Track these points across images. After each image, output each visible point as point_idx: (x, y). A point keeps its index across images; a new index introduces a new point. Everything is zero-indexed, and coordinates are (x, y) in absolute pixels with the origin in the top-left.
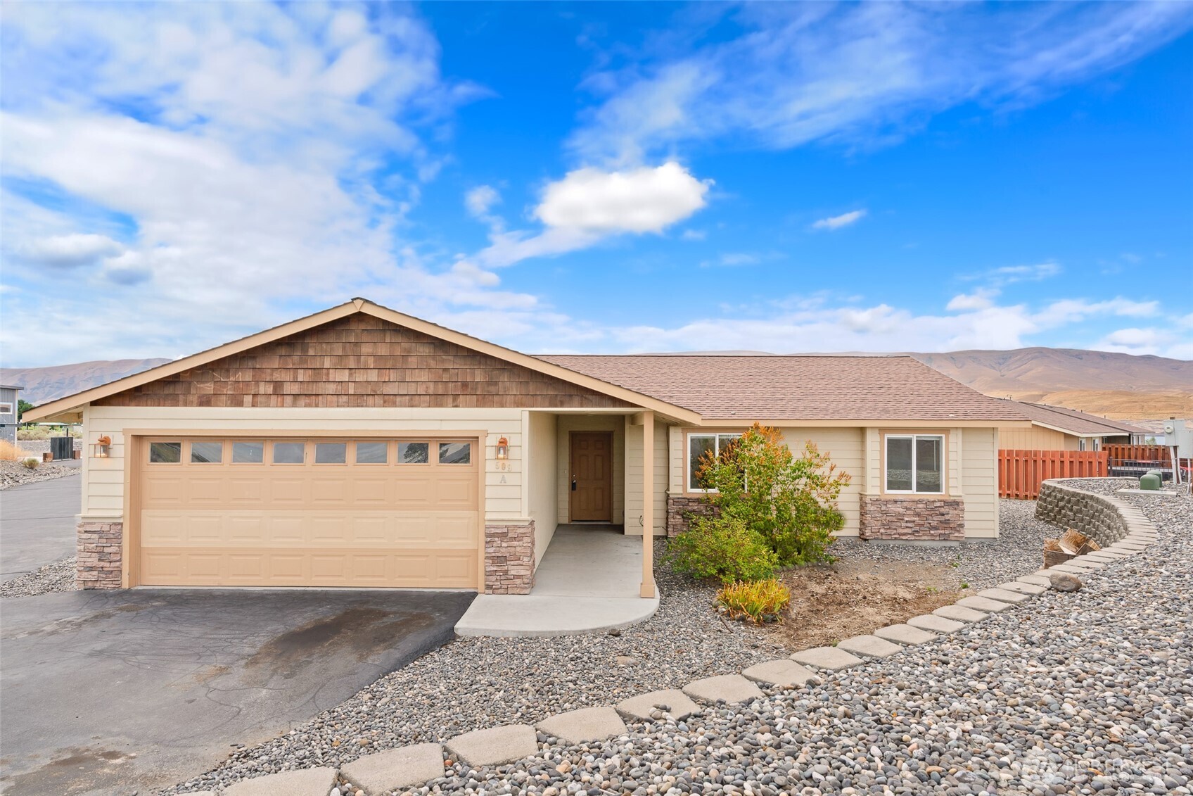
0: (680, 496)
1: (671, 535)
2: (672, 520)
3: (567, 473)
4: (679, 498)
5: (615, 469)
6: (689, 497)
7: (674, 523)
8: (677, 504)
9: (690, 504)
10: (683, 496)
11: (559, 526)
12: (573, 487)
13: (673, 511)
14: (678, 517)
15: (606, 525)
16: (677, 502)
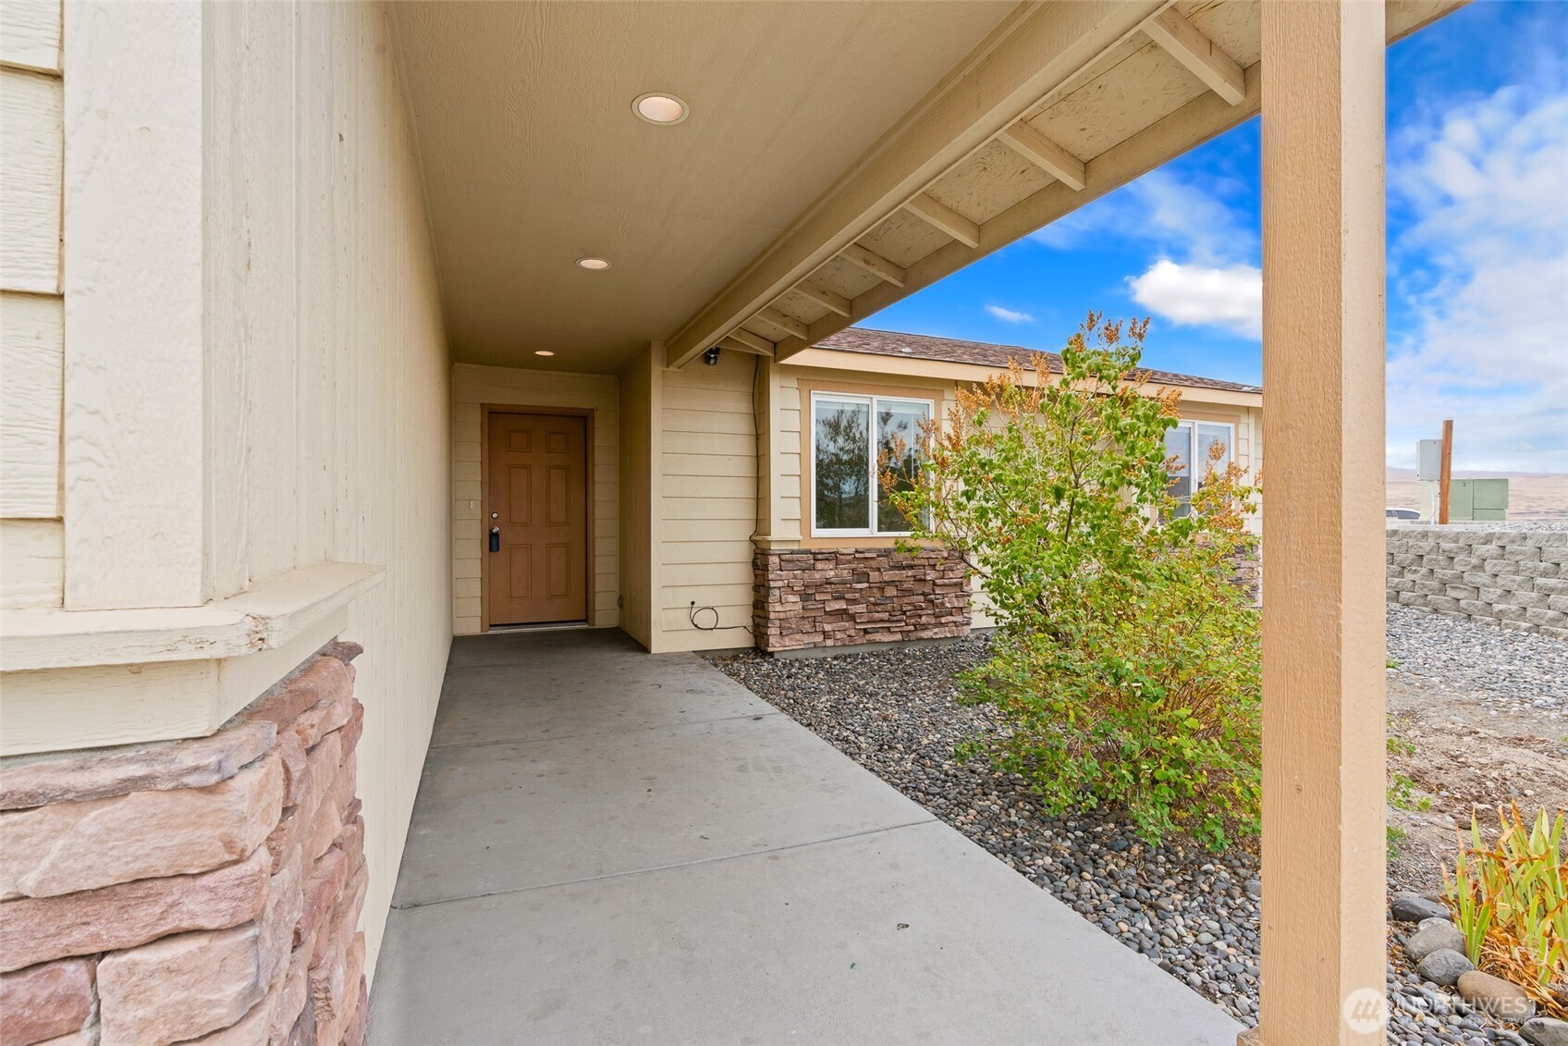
0: (795, 547)
1: (775, 644)
2: (779, 608)
3: (475, 507)
4: (792, 553)
5: (597, 498)
6: (814, 548)
7: (782, 616)
8: (790, 566)
9: (819, 565)
10: (803, 547)
11: (459, 645)
12: (493, 542)
13: (780, 584)
14: (792, 598)
15: (578, 630)
16: (789, 561)
